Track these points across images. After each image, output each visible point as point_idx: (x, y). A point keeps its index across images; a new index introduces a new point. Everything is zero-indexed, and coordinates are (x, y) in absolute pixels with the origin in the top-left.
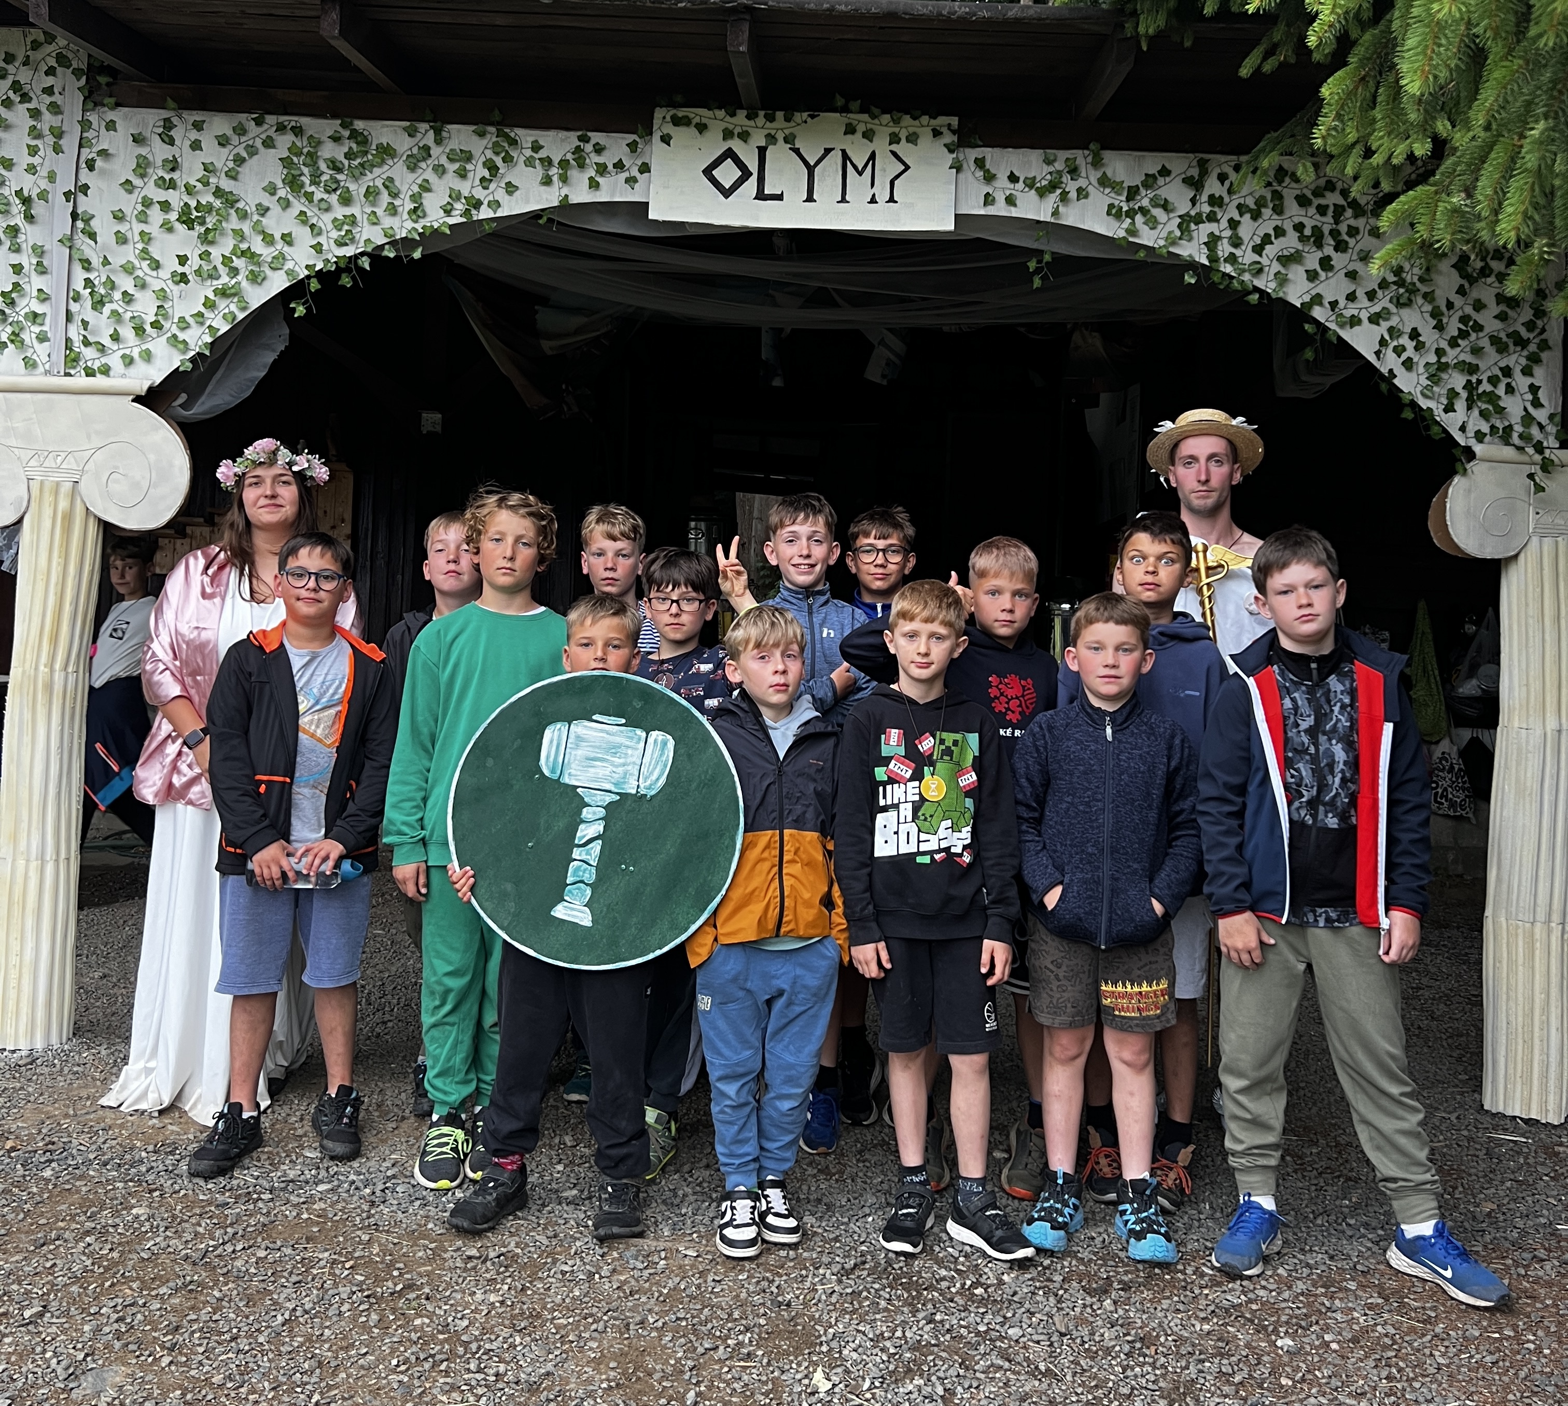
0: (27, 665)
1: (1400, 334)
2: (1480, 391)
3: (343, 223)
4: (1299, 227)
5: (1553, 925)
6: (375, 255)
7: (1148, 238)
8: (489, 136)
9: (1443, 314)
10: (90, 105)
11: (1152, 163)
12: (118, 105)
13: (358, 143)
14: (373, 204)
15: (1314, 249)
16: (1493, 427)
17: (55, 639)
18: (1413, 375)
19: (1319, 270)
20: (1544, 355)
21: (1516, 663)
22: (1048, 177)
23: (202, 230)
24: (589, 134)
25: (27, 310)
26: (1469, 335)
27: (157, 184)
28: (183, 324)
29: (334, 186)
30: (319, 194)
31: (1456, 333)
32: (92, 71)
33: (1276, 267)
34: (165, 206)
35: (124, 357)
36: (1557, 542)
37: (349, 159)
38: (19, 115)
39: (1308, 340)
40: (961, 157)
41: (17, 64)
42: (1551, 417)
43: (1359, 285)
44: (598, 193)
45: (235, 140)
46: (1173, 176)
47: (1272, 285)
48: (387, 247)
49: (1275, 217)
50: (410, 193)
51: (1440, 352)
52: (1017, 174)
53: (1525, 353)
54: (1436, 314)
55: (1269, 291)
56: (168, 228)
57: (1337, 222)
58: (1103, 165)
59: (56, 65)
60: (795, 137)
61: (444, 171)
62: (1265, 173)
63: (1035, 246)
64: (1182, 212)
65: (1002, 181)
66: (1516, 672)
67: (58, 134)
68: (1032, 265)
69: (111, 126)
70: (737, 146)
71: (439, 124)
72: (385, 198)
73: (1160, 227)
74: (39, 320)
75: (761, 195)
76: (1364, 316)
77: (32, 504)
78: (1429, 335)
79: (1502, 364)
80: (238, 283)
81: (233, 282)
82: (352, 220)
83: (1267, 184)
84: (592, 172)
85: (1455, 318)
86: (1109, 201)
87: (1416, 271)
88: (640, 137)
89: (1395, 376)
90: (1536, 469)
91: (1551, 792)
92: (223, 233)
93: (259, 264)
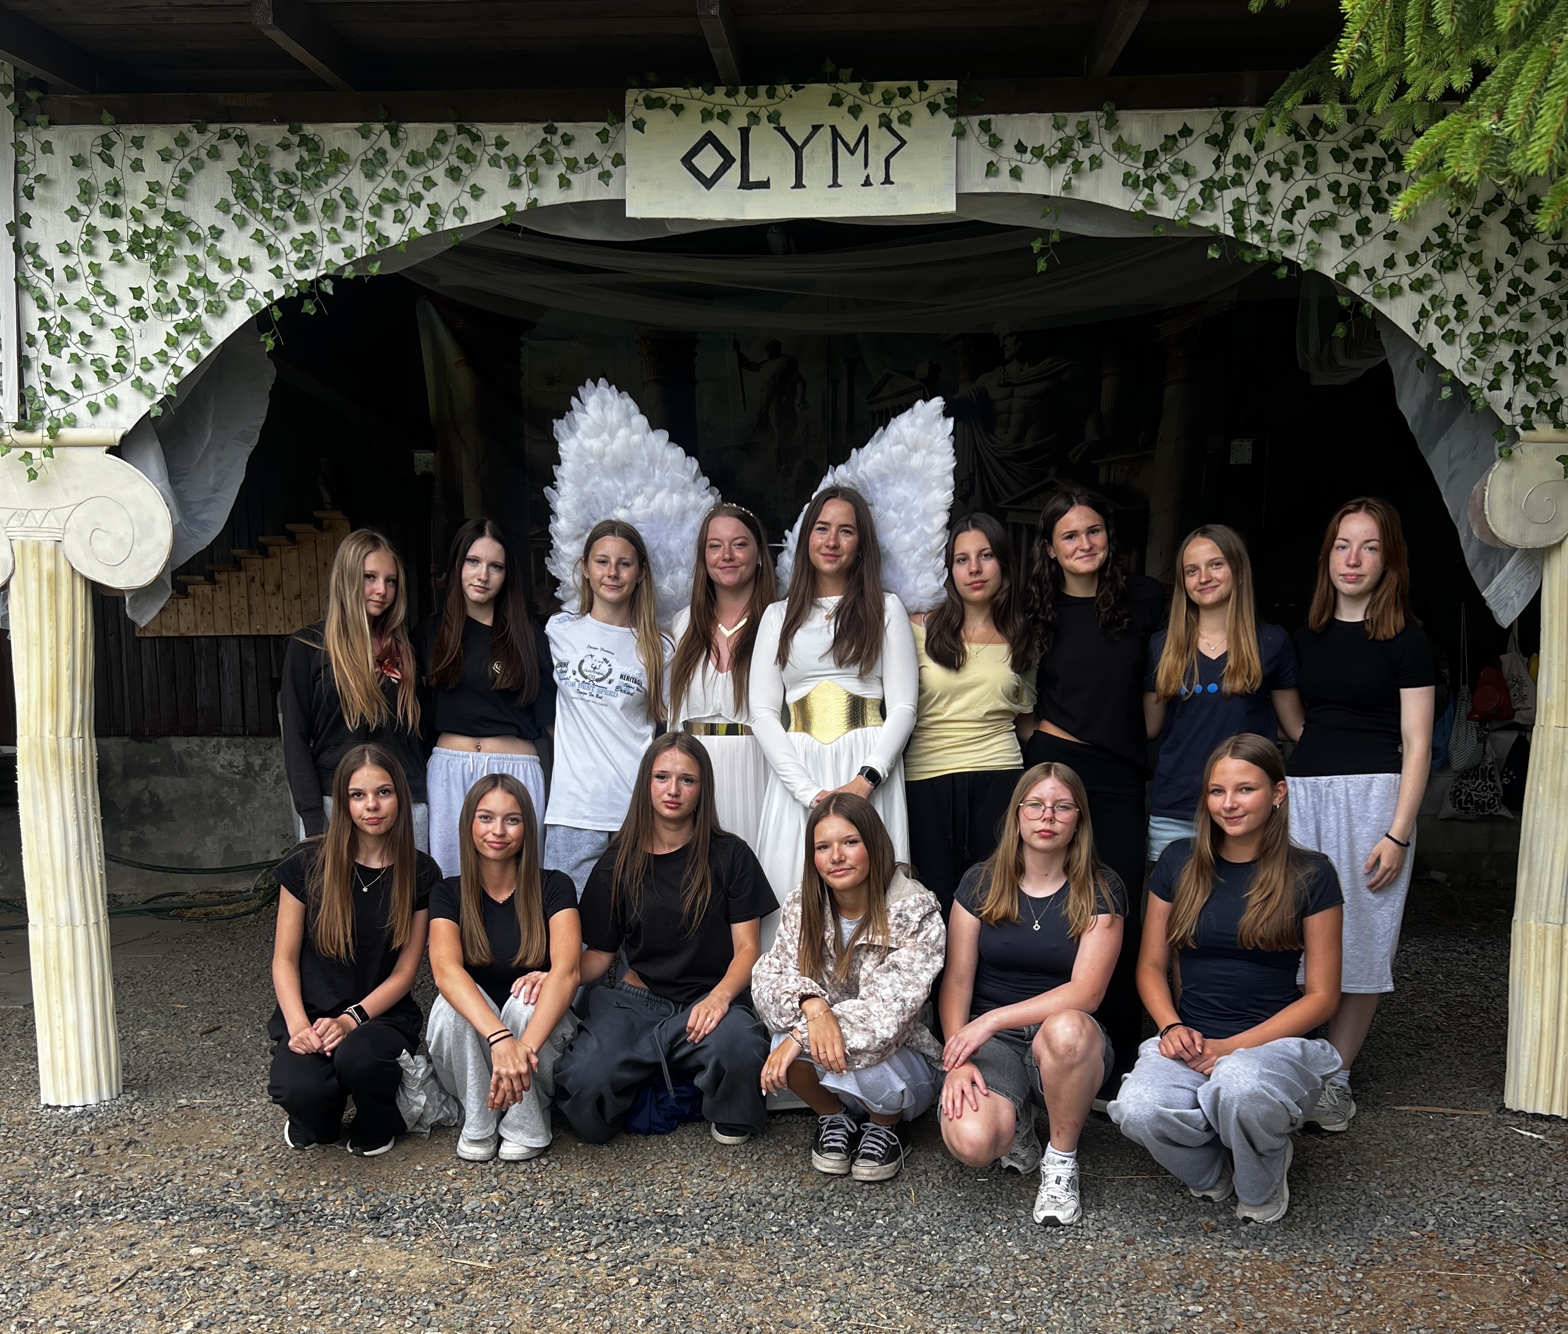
0: (32, 732)
1: (1443, 303)
2: (1529, 362)
3: (302, 243)
4: (1334, 187)
6: (337, 277)
7: (1168, 209)
9: (1491, 278)
10: (22, 125)
11: (1172, 120)
12: (52, 123)
13: (308, 150)
14: (332, 218)
15: (1351, 210)
16: (1541, 403)
17: (56, 705)
18: (1455, 349)
19: (1355, 235)
22: (1059, 144)
23: (154, 258)
24: (556, 124)
26: (1519, 300)
27: (102, 212)
28: (146, 366)
29: (288, 202)
30: (274, 212)
31: (1505, 299)
32: (20, 86)
33: (1310, 234)
34: (113, 236)
35: (89, 404)
37: (302, 170)
39: (1343, 315)
40: (964, 124)
43: (1399, 248)
44: (570, 192)
45: (178, 154)
46: (1195, 135)
47: (1303, 256)
48: (348, 268)
49: (1308, 176)
50: (369, 205)
51: (1485, 321)
52: (1024, 142)
54: (1483, 279)
55: (1300, 262)
56: (118, 258)
57: (1376, 178)
58: (1118, 128)
60: (779, 115)
61: (404, 178)
63: (1041, 225)
64: (1204, 177)
65: (1008, 150)
68: (1037, 246)
69: (47, 147)
70: (716, 127)
71: (394, 123)
72: (344, 212)
73: (1181, 195)
75: (746, 184)
76: (1405, 283)
77: (18, 566)
78: (1474, 303)
79: (1554, 331)
80: (199, 317)
81: (194, 315)
82: (311, 239)
83: (1300, 138)
84: (562, 169)
85: (1504, 282)
86: (1124, 169)
87: (1463, 229)
88: (611, 125)
89: (1435, 351)
92: (176, 260)
93: (217, 294)
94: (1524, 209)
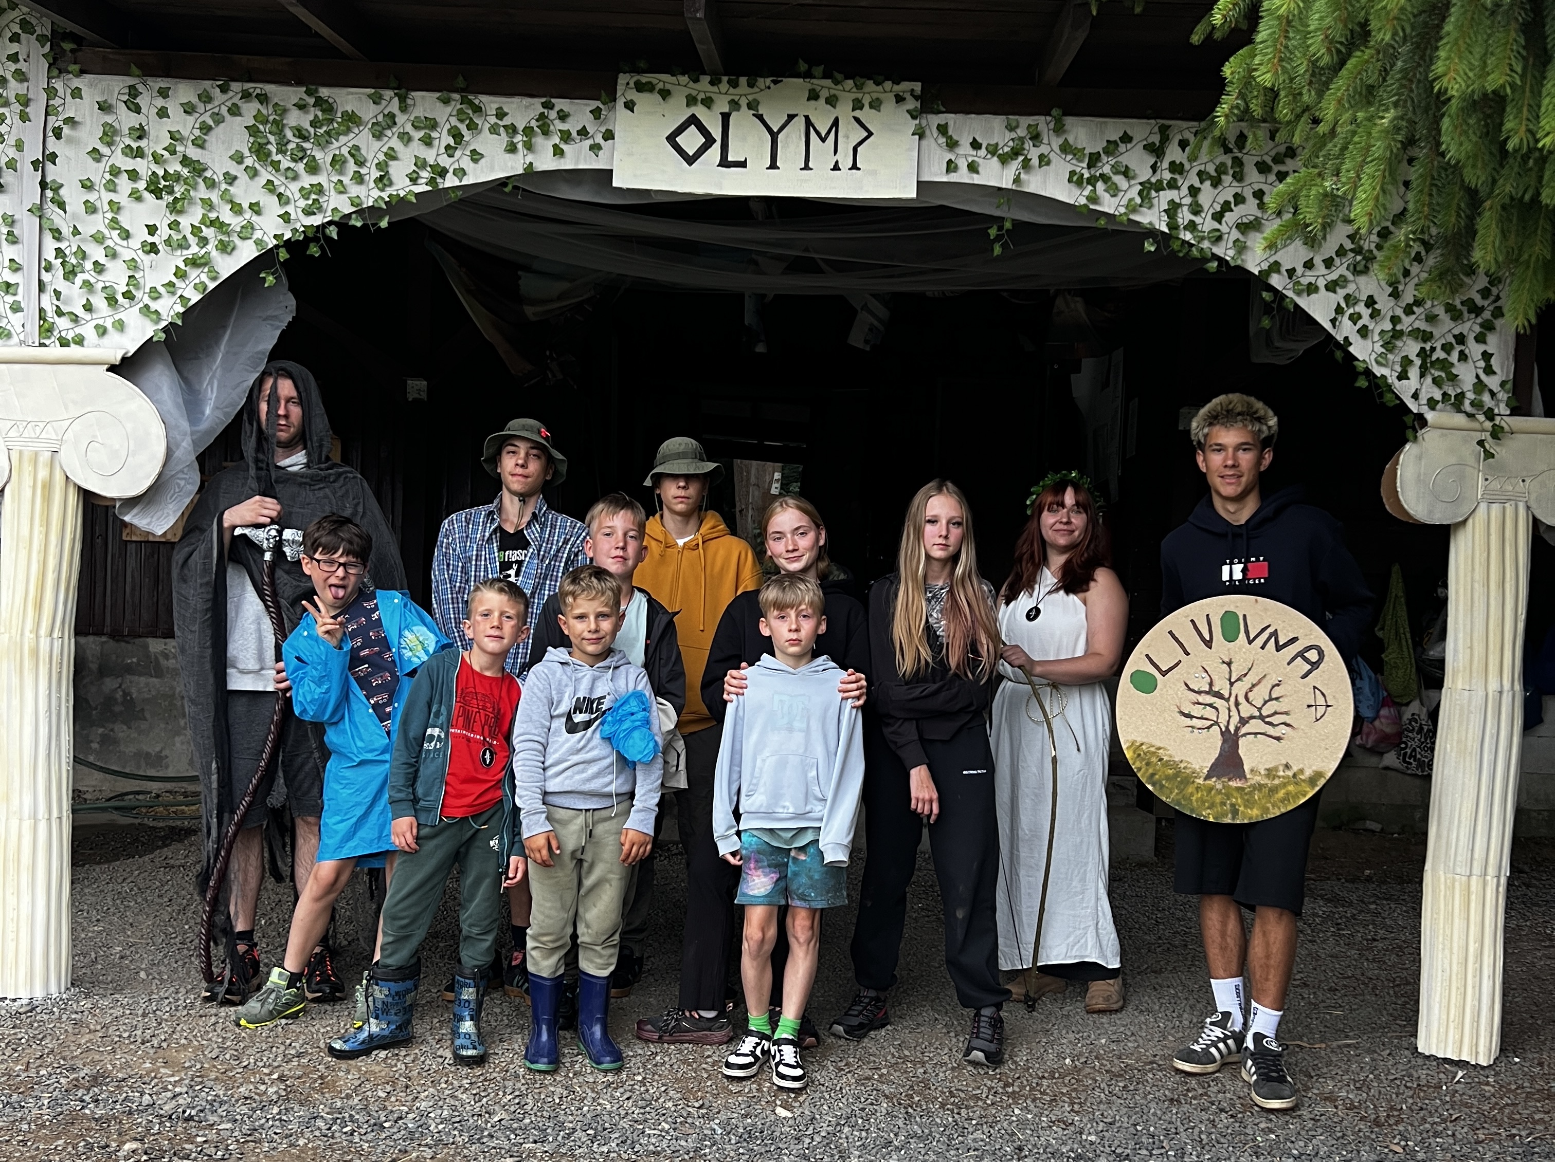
0: (14, 631)
1: (1356, 301)
2: (1434, 358)
3: (310, 193)
4: (1259, 195)
5: (1488, 878)
6: (342, 224)
7: (1109, 205)
8: (453, 103)
9: (1399, 282)
10: (55, 72)
11: (1114, 129)
12: (83, 72)
13: (323, 111)
14: (341, 172)
16: (1445, 395)
17: (39, 606)
18: (1369, 343)
20: (1498, 323)
21: (1461, 626)
22: (1011, 143)
23: (171, 199)
24: (553, 100)
27: (124, 153)
28: (155, 294)
29: (300, 155)
30: (286, 163)
31: (1411, 301)
32: (56, 38)
33: (1235, 234)
34: (133, 175)
36: (1504, 508)
37: (315, 127)
39: (1266, 308)
40: (924, 123)
42: (1503, 384)
43: (1316, 252)
44: (562, 160)
45: (201, 107)
46: (1134, 142)
47: (1231, 253)
48: (354, 216)
49: (1235, 184)
50: (376, 161)
51: (1395, 320)
52: (980, 140)
53: (1479, 320)
54: (1392, 282)
55: (1228, 258)
56: (136, 196)
58: (1064, 132)
59: (20, 32)
60: (758, 103)
61: (410, 139)
63: (997, 213)
64: (1143, 179)
65: (965, 148)
66: (1461, 635)
67: (25, 101)
68: (993, 232)
69: (76, 93)
70: (700, 112)
71: (403, 91)
72: (351, 167)
73: (1121, 194)
74: (11, 290)
75: (724, 163)
76: (1321, 283)
77: (14, 478)
78: (1385, 304)
79: (1456, 332)
80: (208, 253)
81: (203, 252)
82: (319, 189)
83: (1227, 151)
84: (556, 140)
85: (1411, 285)
86: (1070, 168)
87: (1374, 238)
88: (604, 104)
89: (1351, 344)
90: (1486, 436)
91: (1490, 751)
92: (191, 202)
93: (228, 234)
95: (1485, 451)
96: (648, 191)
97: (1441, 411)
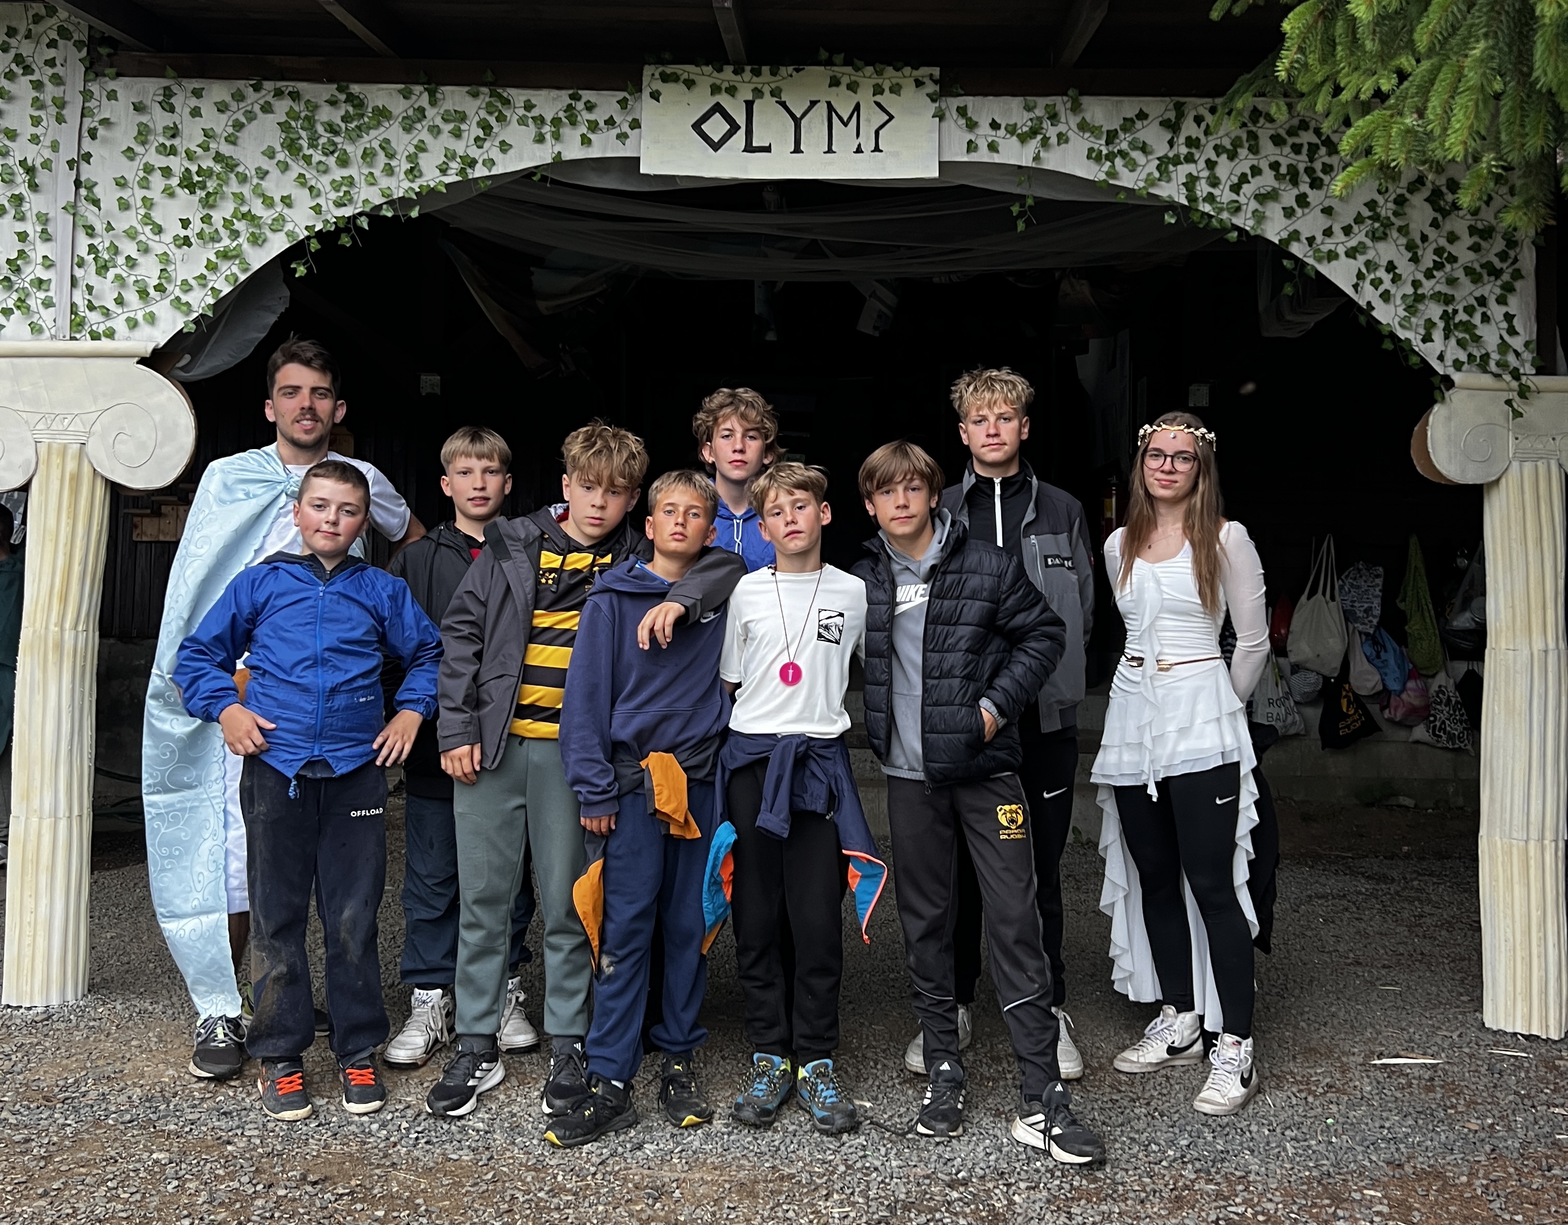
0: (38, 625)
1: (1376, 267)
2: (1457, 320)
3: (341, 184)
4: (1275, 166)
5: (1546, 842)
6: (374, 215)
7: (1128, 180)
8: (482, 97)
9: (1418, 247)
10: (92, 76)
11: (1130, 106)
12: (119, 75)
13: (354, 106)
14: (371, 165)
15: (1290, 186)
16: (1470, 356)
17: (64, 600)
18: (1392, 307)
19: (1295, 206)
20: (1518, 285)
21: (1501, 585)
22: (1029, 123)
23: (203, 194)
24: (580, 92)
25: (32, 277)
26: (1444, 266)
27: (158, 151)
28: (186, 287)
29: (331, 149)
30: (317, 157)
31: (1431, 265)
32: (93, 42)
33: (1253, 205)
34: (167, 172)
35: (128, 320)
36: (1536, 466)
37: (346, 122)
38: (22, 87)
39: (1287, 276)
40: (943, 107)
41: (19, 38)
42: (1527, 344)
43: (1335, 220)
44: (590, 149)
45: (234, 105)
46: (1150, 119)
47: (1251, 223)
48: (385, 207)
49: (1251, 156)
50: (406, 153)
51: (1416, 284)
52: (998, 121)
53: (1499, 282)
54: (1411, 247)
55: (1248, 229)
56: (169, 193)
57: (1311, 160)
58: (1081, 111)
59: (57, 38)
60: (781, 91)
61: (439, 132)
62: (1240, 113)
63: (1018, 191)
64: (1161, 154)
65: (984, 129)
66: (1501, 594)
67: (60, 104)
68: (1015, 209)
69: (112, 95)
70: (724, 100)
71: (433, 86)
72: (382, 159)
73: (1139, 169)
74: (44, 287)
75: (749, 148)
76: (1341, 250)
77: (42, 467)
78: (1405, 268)
79: (1478, 294)
80: (240, 245)
81: (234, 244)
82: (350, 181)
83: (1244, 125)
84: (584, 130)
85: (1430, 250)
86: (1088, 145)
87: (1391, 205)
88: (630, 94)
89: (1373, 308)
90: (1514, 395)
91: (1539, 711)
92: (223, 197)
93: (259, 227)
94: (1444, 189)
95: (1514, 410)
96: (673, 178)
97: (1467, 371)
